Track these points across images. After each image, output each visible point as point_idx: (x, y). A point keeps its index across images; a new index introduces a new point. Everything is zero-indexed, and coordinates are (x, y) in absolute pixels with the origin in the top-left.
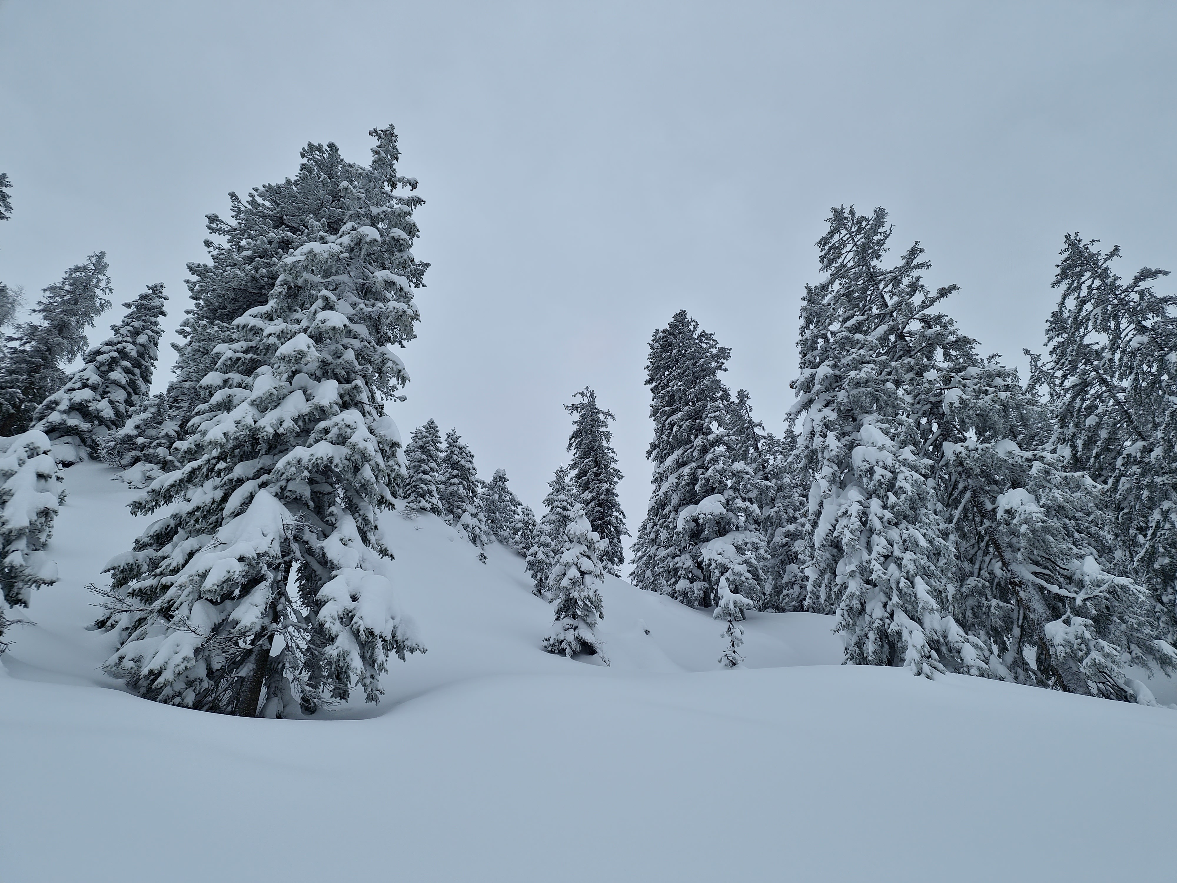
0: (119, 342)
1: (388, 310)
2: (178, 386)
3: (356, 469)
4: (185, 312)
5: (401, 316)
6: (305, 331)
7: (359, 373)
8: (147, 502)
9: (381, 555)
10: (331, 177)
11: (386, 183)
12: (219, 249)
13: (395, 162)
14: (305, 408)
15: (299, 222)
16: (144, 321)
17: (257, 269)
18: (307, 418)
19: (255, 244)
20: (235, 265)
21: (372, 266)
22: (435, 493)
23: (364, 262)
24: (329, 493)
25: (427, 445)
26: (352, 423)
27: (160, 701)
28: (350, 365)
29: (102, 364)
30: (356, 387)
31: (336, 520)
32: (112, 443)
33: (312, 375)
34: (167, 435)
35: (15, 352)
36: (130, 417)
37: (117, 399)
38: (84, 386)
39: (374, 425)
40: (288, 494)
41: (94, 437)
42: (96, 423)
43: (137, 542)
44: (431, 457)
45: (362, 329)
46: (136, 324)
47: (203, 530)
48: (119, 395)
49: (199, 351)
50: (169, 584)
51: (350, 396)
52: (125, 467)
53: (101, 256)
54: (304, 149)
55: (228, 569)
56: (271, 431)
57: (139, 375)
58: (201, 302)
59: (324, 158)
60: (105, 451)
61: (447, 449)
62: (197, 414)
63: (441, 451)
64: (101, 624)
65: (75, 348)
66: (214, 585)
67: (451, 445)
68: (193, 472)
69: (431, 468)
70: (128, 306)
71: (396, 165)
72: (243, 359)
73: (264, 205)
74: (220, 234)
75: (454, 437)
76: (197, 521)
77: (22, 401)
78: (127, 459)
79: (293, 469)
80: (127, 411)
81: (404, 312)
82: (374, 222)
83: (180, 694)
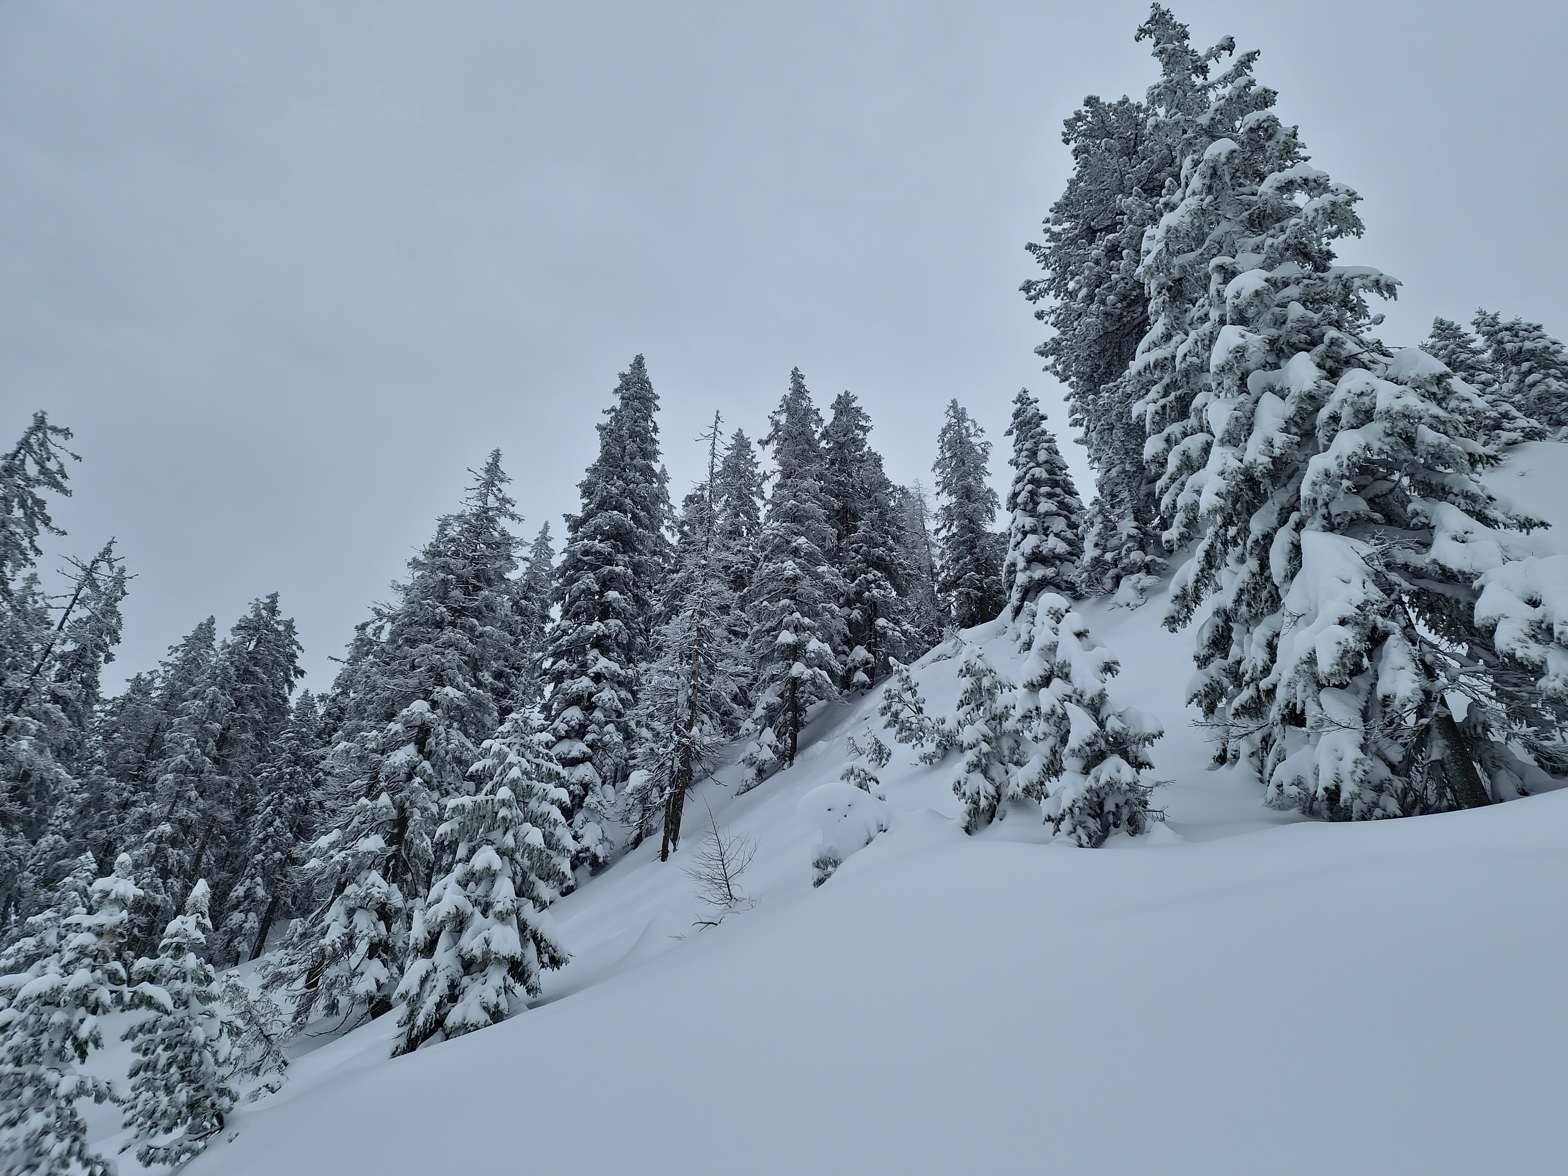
0: (1026, 473)
1: (1309, 219)
2: (1106, 480)
3: (1410, 441)
4: (1065, 400)
5: (1333, 212)
6: (1222, 322)
7: (1322, 323)
8: (1178, 612)
9: (1525, 531)
10: (1110, 135)
11: (1193, 77)
12: (1053, 312)
13: (1186, 42)
14: (1288, 409)
15: (1110, 215)
16: (1032, 437)
17: (1103, 302)
18: (1297, 419)
19: (1084, 278)
20: (1080, 315)
21: (1245, 186)
22: (1514, 412)
23: (1234, 190)
24: (1392, 491)
25: (1454, 357)
26: (1364, 388)
27: (1358, 820)
28: (1304, 322)
29: (1026, 503)
30: (1333, 342)
31: (1426, 518)
32: (1085, 575)
33: (1264, 366)
34: (1129, 536)
35: (948, 540)
36: (1083, 539)
37: (1060, 529)
38: (1025, 534)
39: (1391, 372)
40: (1339, 520)
41: (1065, 578)
42: (1058, 563)
43: (1197, 658)
44: (1472, 368)
45: (1290, 269)
46: (1028, 445)
47: (1262, 613)
48: (1059, 524)
49: (1105, 430)
50: (1271, 687)
51: (1331, 358)
52: (1111, 592)
53: (954, 405)
54: (1064, 134)
55: (1337, 640)
56: (1266, 459)
57: (1062, 493)
58: (1073, 379)
59: (1090, 123)
60: (1084, 586)
61: (1489, 343)
62: (1162, 492)
63: (1482, 352)
64: (1221, 759)
65: (989, 505)
66: (1332, 665)
67: (1490, 335)
68: (1209, 556)
69: (1483, 383)
70: (1009, 433)
71: (1191, 44)
72: (1168, 404)
73: (1064, 229)
74: (1043, 297)
75: (1488, 320)
76: (1249, 605)
77: (981, 581)
78: (1108, 583)
79: (1325, 487)
80: (1077, 536)
81: (1333, 204)
82: (1211, 133)
83: (1376, 805)
